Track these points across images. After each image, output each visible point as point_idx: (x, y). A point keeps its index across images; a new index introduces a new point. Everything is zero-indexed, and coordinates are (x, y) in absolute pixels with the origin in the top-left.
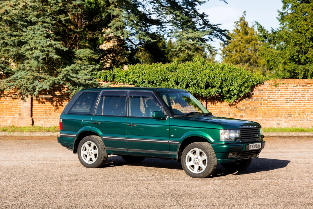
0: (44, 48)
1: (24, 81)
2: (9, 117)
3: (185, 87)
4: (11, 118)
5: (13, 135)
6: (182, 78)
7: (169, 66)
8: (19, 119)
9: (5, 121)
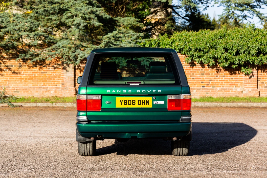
0: (85, 15)
1: (66, 49)
2: (52, 88)
3: (235, 54)
4: (54, 88)
5: (55, 106)
6: (231, 45)
7: (218, 32)
8: (63, 89)
9: (49, 91)
